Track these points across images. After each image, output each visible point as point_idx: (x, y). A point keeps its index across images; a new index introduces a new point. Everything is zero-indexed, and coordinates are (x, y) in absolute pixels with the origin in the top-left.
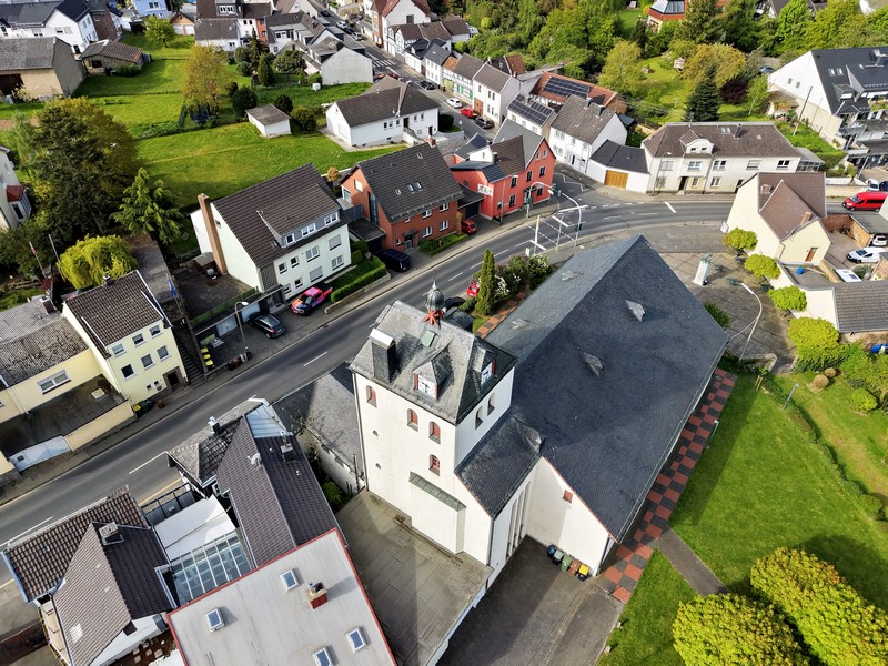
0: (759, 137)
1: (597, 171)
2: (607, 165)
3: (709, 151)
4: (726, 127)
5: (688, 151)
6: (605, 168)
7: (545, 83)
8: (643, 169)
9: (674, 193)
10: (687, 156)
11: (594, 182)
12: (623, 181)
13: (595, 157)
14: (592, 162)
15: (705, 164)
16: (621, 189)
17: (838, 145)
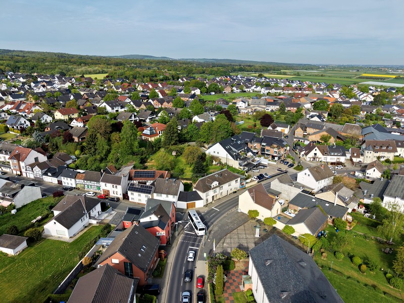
0: (226, 175)
1: (183, 205)
2: (187, 201)
3: (218, 185)
4: (216, 174)
5: (212, 187)
6: (186, 203)
7: (133, 175)
8: (200, 198)
9: (211, 203)
10: (213, 189)
11: (183, 209)
12: (194, 205)
13: (179, 200)
14: (179, 202)
15: (218, 189)
16: (194, 208)
17: (241, 169)
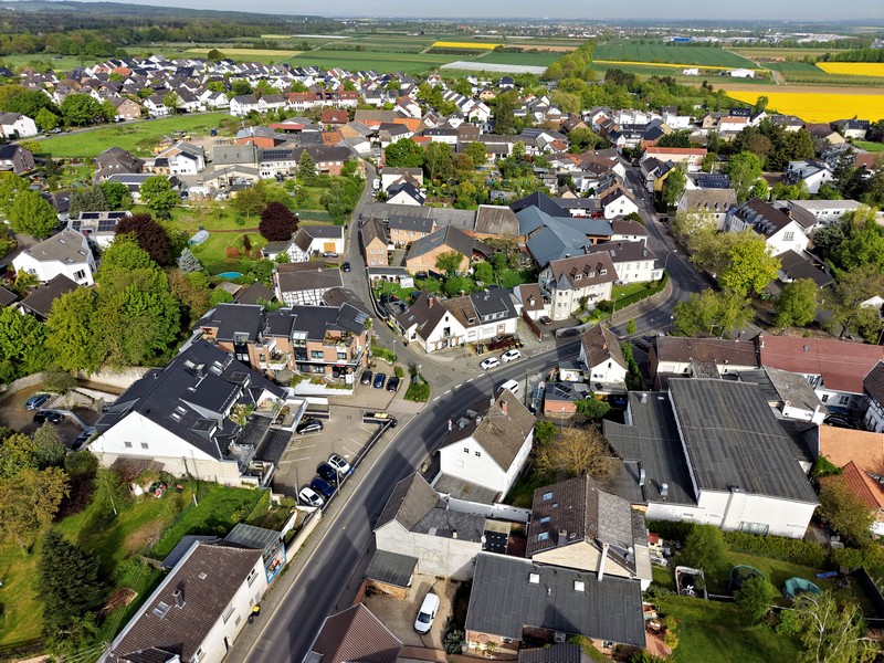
0: (204, 576)
4: (155, 604)
17: (252, 485)
